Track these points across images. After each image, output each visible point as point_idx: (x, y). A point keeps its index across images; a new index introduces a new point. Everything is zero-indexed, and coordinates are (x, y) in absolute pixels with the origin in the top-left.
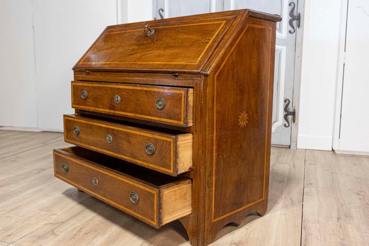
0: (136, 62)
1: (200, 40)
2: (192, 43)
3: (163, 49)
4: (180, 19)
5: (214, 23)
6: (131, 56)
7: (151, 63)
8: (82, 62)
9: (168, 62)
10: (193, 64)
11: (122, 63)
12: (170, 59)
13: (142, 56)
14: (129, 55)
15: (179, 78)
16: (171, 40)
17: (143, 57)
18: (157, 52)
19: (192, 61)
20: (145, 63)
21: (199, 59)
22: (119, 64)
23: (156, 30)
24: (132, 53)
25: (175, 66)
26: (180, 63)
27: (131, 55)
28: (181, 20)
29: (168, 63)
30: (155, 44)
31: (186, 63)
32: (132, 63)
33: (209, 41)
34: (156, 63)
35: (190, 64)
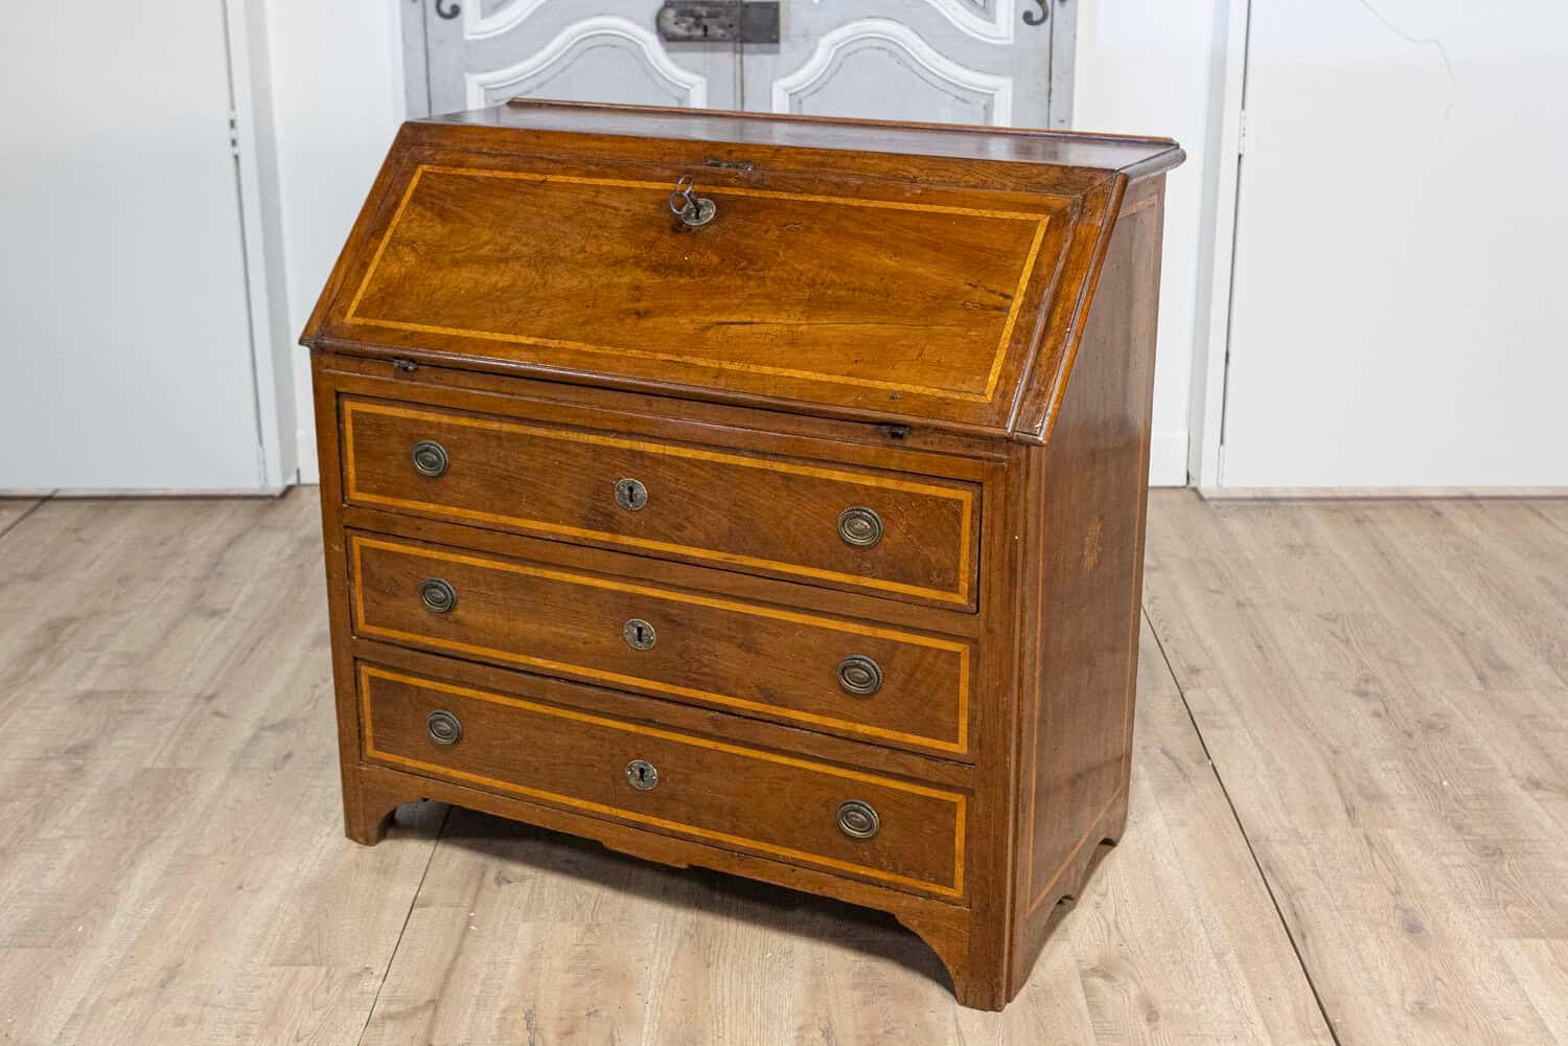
0: (686, 358)
1: (967, 293)
2: (935, 298)
3: (800, 308)
4: (818, 158)
5: (999, 215)
6: (648, 323)
7: (768, 370)
8: (356, 314)
9: (849, 375)
10: (971, 398)
11: (608, 350)
12: (856, 361)
13: (707, 328)
14: (627, 313)
15: (909, 443)
16: (822, 267)
17: (710, 333)
18: (778, 323)
19: (965, 387)
20: (736, 367)
21: (993, 379)
22: (593, 355)
23: (723, 204)
24: (642, 305)
25: (893, 398)
26: (907, 387)
27: (640, 315)
28: (823, 164)
29: (854, 381)
30: (749, 278)
31: (940, 394)
32: (661, 356)
33: (1009, 301)
34: (792, 375)
35: (957, 397)
